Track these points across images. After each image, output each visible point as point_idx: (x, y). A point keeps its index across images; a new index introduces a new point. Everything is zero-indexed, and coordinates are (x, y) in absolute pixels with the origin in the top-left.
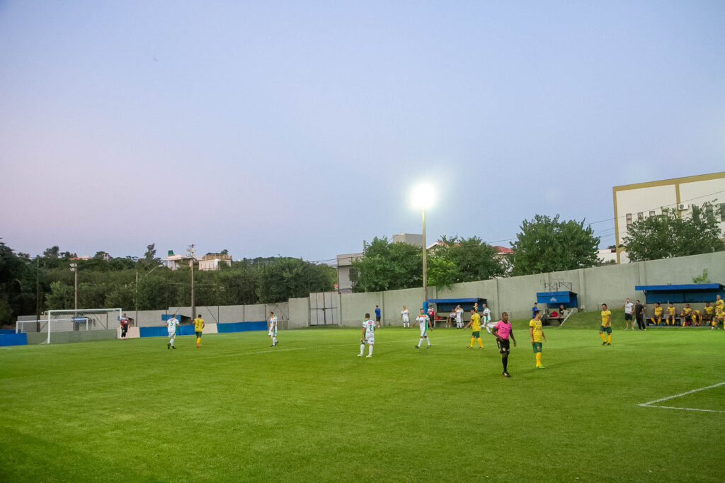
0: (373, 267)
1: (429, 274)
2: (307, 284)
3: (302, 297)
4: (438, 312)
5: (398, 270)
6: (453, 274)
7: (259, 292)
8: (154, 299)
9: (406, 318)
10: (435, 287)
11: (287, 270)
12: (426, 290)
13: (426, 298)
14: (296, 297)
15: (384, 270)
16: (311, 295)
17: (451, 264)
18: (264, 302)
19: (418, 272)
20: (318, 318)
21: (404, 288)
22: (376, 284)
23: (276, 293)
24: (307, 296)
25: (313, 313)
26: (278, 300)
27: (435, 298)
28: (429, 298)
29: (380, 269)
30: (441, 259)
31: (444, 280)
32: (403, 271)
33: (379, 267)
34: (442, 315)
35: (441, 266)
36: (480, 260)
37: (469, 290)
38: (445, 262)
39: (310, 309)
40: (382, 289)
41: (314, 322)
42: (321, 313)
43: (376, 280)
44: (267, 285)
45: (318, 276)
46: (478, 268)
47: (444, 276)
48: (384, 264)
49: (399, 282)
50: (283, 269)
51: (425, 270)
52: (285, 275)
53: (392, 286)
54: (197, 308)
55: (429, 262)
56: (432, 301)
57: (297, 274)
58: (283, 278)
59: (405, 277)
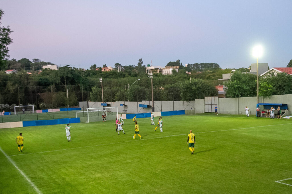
0: (233, 86)
1: (259, 90)
2: (203, 92)
3: (202, 98)
4: (264, 109)
5: (245, 88)
6: (271, 91)
7: (181, 95)
8: (136, 96)
9: (247, 112)
10: (263, 97)
11: (194, 85)
12: (258, 98)
13: (258, 102)
14: (199, 99)
15: (239, 88)
16: (205, 97)
17: (270, 86)
18: (184, 100)
19: (254, 89)
20: (209, 109)
21: (248, 97)
22: (235, 94)
23: (189, 97)
24: (204, 98)
25: (206, 106)
26: (190, 100)
27: (263, 103)
28: (260, 102)
29: (236, 87)
30: (265, 84)
31: (267, 94)
32: (248, 88)
33: (236, 86)
34: (265, 110)
35: (265, 87)
36: (286, 84)
37: (279, 99)
38: (267, 85)
39: (205, 104)
40: (238, 96)
41: (207, 111)
42: (210, 106)
43: (234, 93)
44: (185, 92)
45: (209, 88)
46: (284, 88)
47: (267, 92)
48: (238, 85)
49: (246, 93)
50: (192, 85)
51: (258, 88)
52: (193, 88)
53: (242, 96)
54: (154, 101)
55: (260, 85)
56: (261, 104)
57: (199, 87)
58: (192, 89)
59: (249, 91)
